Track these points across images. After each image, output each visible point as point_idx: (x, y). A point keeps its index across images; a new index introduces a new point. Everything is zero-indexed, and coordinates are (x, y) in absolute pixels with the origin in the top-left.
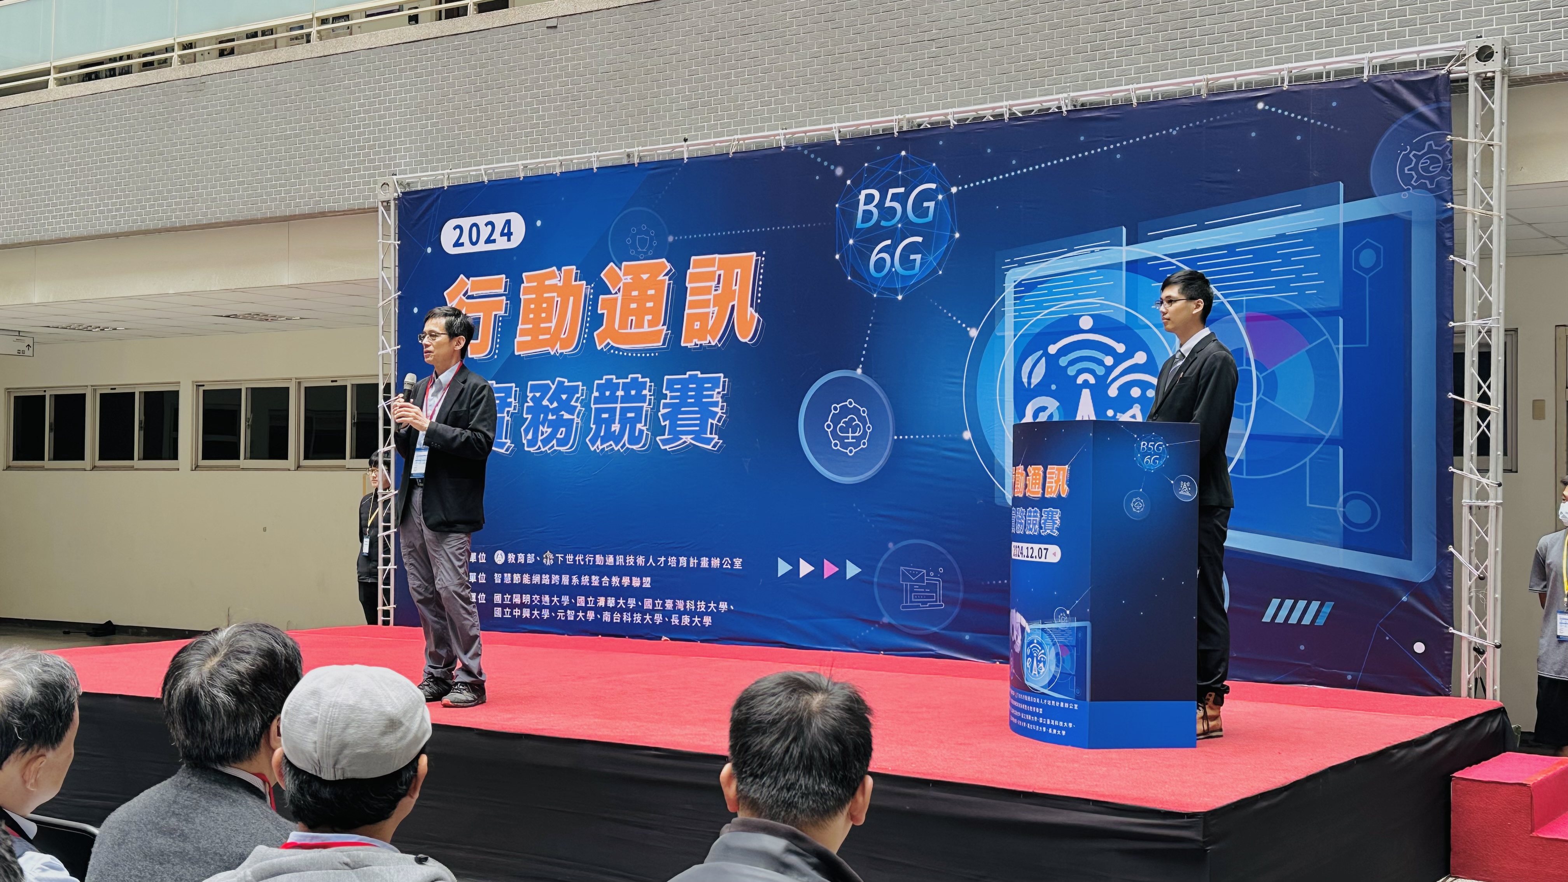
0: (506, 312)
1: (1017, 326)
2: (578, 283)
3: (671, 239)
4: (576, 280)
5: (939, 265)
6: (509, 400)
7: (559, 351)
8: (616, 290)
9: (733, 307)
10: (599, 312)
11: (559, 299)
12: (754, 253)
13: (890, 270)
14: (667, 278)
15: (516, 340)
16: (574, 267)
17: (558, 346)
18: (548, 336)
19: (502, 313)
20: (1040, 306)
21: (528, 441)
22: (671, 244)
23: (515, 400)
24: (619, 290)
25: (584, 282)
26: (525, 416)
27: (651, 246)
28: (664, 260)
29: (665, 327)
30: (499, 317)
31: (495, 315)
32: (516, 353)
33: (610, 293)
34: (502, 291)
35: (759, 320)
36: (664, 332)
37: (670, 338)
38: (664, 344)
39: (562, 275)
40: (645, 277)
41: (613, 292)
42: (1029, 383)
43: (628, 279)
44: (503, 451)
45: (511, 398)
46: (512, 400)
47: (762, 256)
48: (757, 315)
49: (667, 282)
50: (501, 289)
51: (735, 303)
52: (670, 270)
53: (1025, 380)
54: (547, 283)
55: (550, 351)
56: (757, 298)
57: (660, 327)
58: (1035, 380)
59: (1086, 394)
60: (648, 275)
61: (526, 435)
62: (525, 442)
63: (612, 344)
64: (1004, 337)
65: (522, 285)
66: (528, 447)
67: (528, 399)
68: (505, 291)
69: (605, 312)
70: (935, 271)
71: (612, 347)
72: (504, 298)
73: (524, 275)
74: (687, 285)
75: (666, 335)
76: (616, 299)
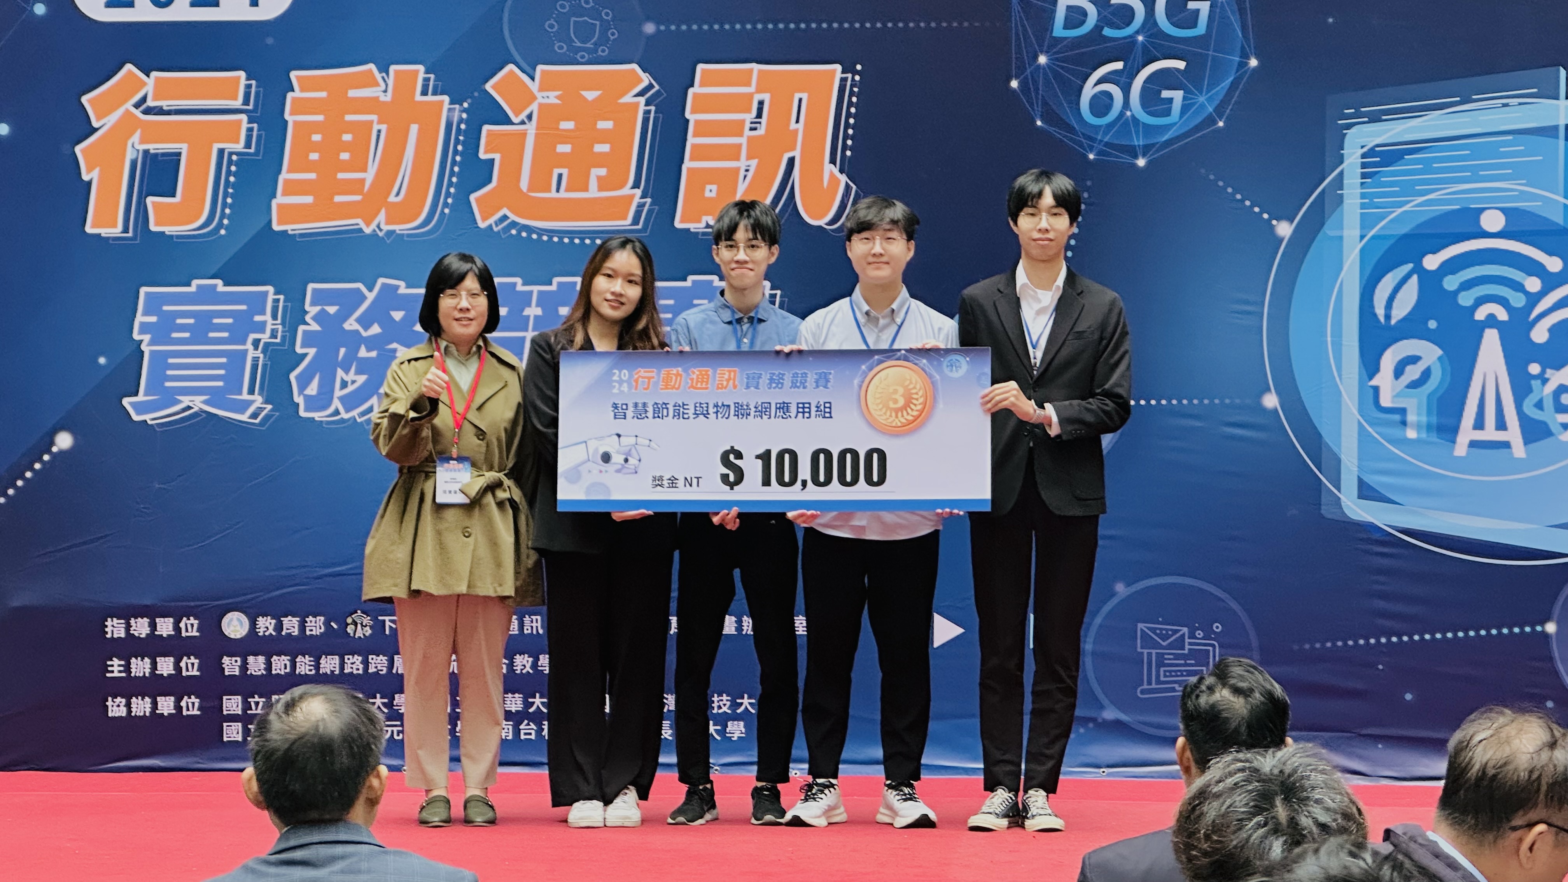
0: (248, 145)
1: (1366, 222)
2: (430, 98)
3: (650, 28)
4: (424, 93)
5: (1219, 111)
6: (257, 318)
7: (386, 228)
8: (523, 116)
9: (791, 162)
10: (482, 156)
11: (384, 127)
12: (838, 67)
13: (1122, 114)
14: (642, 100)
15: (274, 203)
16: (421, 68)
17: (382, 217)
18: (358, 198)
19: (240, 147)
20: (1409, 190)
21: (308, 398)
22: (650, 38)
23: (274, 317)
24: (530, 117)
25: (446, 99)
26: (299, 350)
27: (604, 40)
28: (635, 66)
29: (638, 192)
30: (231, 154)
31: (221, 152)
32: (276, 227)
33: (510, 122)
34: (238, 103)
35: (848, 188)
36: (637, 200)
37: (650, 211)
38: (636, 221)
39: (391, 82)
40: (590, 95)
41: (515, 120)
42: (1388, 317)
43: (552, 98)
44: (244, 417)
45: (263, 313)
46: (268, 317)
47: (855, 72)
48: (843, 179)
49: (642, 108)
50: (235, 98)
51: (797, 154)
52: (650, 86)
53: (1380, 312)
54: (352, 93)
55: (363, 225)
56: (845, 147)
57: (627, 191)
58: (1400, 312)
59: (1491, 338)
60: (598, 93)
61: (302, 388)
62: (298, 399)
63: (513, 217)
64: (1341, 238)
65: (290, 95)
66: (307, 410)
67: (308, 318)
68: (246, 102)
69: (497, 157)
70: (1210, 120)
71: (514, 224)
72: (244, 117)
73: (293, 75)
74: (688, 115)
75: (641, 206)
76: (524, 135)
